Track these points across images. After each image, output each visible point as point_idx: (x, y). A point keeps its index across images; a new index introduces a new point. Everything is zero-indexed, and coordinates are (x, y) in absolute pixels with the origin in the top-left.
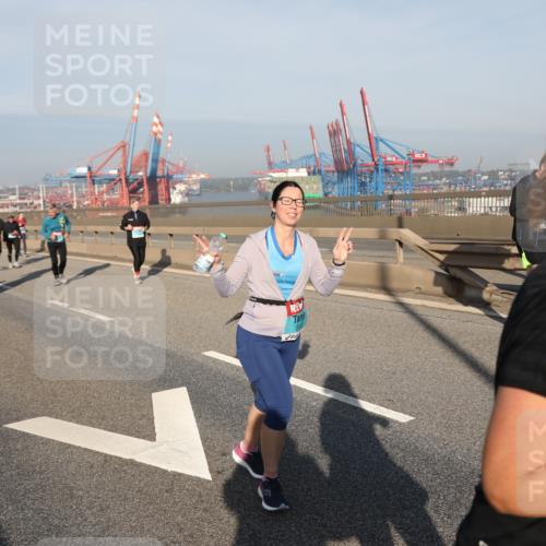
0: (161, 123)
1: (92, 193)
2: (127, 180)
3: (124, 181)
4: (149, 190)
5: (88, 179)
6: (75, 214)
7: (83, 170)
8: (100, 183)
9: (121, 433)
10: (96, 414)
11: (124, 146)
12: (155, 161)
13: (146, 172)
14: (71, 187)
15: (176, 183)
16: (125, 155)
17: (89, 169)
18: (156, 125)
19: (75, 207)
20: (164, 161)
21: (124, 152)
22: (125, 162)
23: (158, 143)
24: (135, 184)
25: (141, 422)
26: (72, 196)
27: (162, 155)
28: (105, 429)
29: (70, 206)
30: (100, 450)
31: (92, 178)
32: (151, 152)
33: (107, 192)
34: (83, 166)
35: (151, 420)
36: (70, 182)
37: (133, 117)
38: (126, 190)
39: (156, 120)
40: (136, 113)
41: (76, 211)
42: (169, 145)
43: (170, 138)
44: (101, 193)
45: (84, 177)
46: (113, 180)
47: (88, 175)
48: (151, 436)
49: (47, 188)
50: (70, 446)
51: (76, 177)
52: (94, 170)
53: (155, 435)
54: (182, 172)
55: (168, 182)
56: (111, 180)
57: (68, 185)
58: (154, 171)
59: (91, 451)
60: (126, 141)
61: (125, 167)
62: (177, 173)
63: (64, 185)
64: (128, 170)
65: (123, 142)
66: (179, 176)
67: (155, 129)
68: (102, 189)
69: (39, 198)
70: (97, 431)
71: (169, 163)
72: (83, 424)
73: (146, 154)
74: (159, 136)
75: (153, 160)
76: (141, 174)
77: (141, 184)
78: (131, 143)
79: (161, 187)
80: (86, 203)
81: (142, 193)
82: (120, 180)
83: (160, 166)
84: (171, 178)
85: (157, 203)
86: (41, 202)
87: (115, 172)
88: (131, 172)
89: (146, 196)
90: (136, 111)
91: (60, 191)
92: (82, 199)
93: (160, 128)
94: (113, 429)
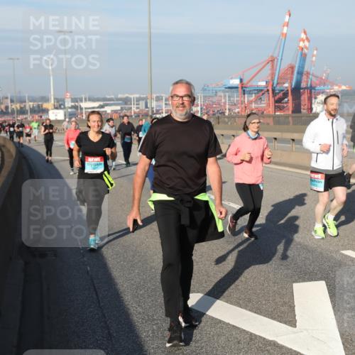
0: (307, 39)
1: (243, 102)
2: (273, 91)
3: (270, 92)
4: (293, 100)
5: (240, 89)
6: (226, 120)
7: (236, 82)
8: (250, 93)
9: (265, 316)
10: (243, 296)
11: (272, 61)
12: (300, 73)
13: (291, 83)
14: (225, 96)
15: (319, 94)
16: (273, 68)
17: (241, 80)
18: (304, 41)
19: (227, 114)
20: (308, 73)
21: (273, 66)
22: (273, 75)
23: (304, 57)
24: (281, 94)
25: (283, 309)
26: (225, 103)
27: (306, 69)
28: (250, 310)
29: (223, 113)
30: (247, 329)
31: (243, 89)
32: (297, 66)
33: (256, 101)
34: (235, 78)
35: (292, 308)
36: (223, 91)
37: (283, 34)
38: (272, 100)
39: (303, 36)
40: (285, 30)
41: (228, 117)
42: (314, 58)
43: (315, 52)
44: (250, 102)
45: (237, 88)
46: (262, 90)
47: (240, 86)
48: (292, 322)
49: (205, 97)
50: (220, 321)
51: (229, 88)
52: (245, 82)
53: (296, 321)
54: (324, 85)
55: (311, 93)
56: (260, 91)
57: (222, 94)
58: (298, 83)
59: (238, 328)
60: (275, 55)
61: (273, 80)
62: (320, 85)
63: (219, 94)
64: (275, 82)
65: (272, 57)
66: (322, 87)
67: (302, 44)
68: (251, 99)
69: (197, 105)
70: (244, 311)
71: (313, 75)
72: (231, 303)
73: (292, 68)
74: (305, 51)
75: (298, 73)
76: (286, 85)
77: (286, 95)
78: (280, 58)
79: (304, 98)
80: (237, 110)
81: (286, 103)
82: (268, 90)
83: (304, 78)
84: (314, 88)
85: (300, 112)
86: (199, 108)
87: (263, 84)
88: (278, 84)
89: (290, 105)
90: (285, 29)
91: (215, 99)
92: (233, 107)
93: (307, 43)
94: (258, 311)
